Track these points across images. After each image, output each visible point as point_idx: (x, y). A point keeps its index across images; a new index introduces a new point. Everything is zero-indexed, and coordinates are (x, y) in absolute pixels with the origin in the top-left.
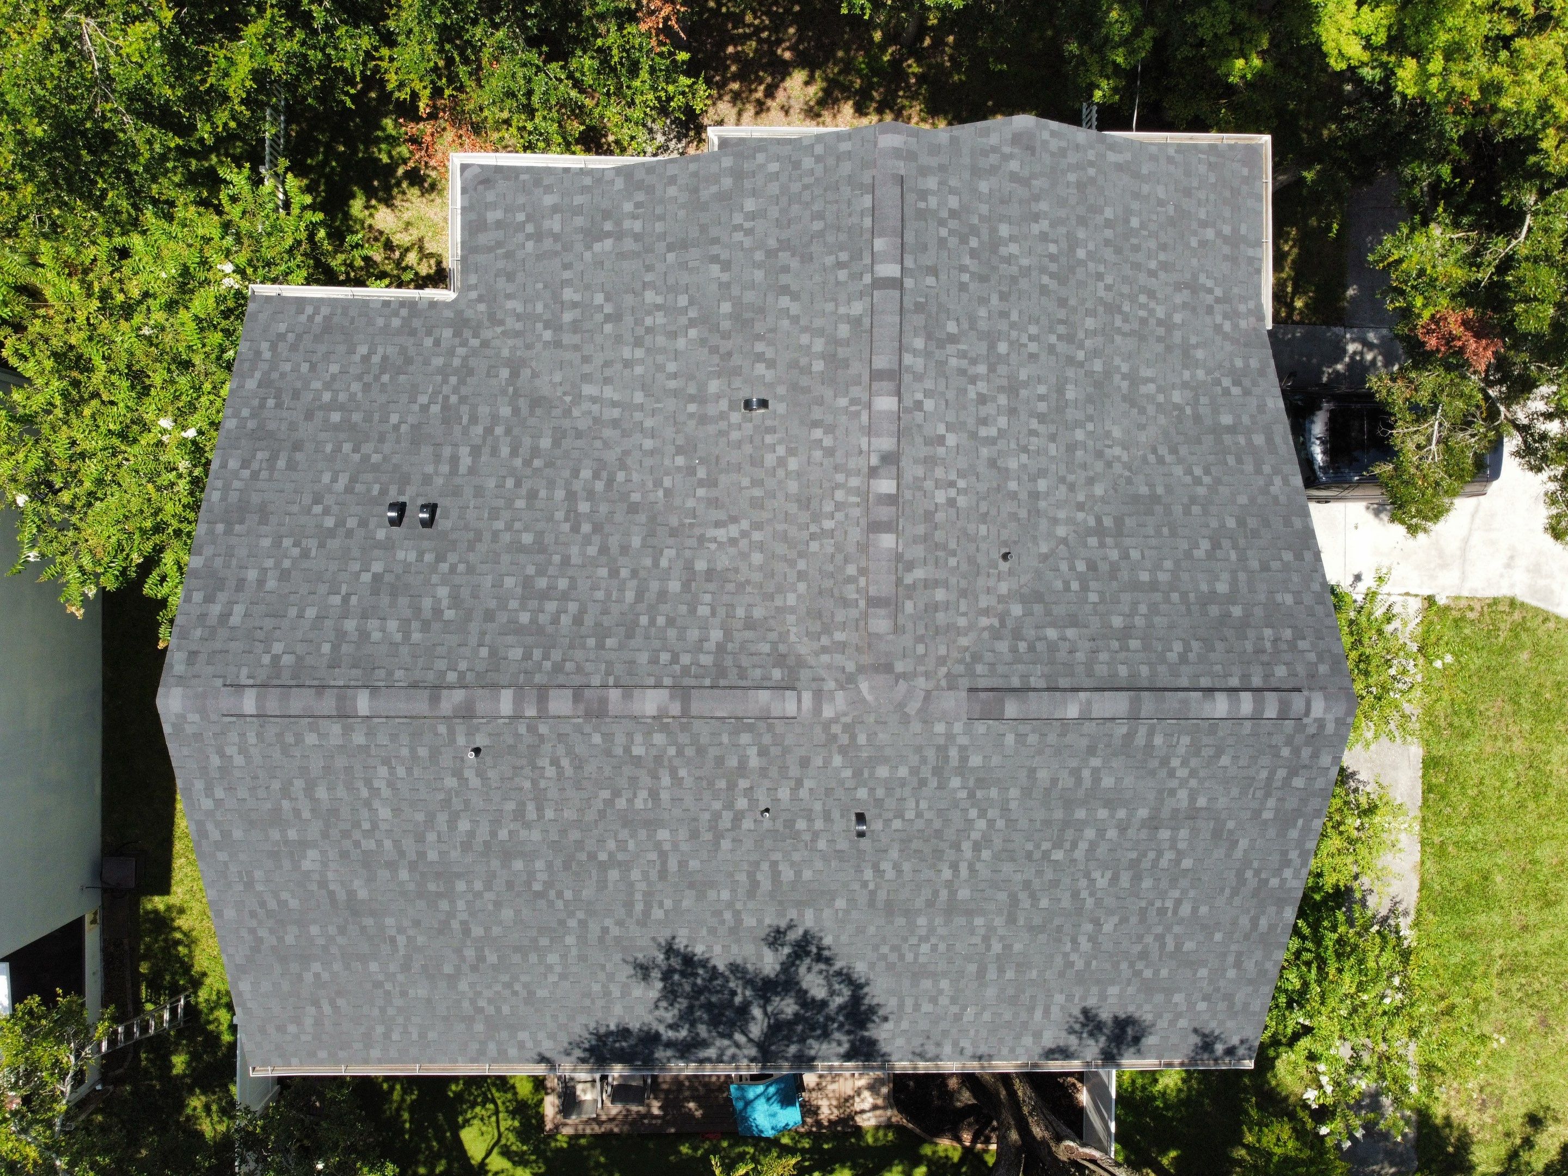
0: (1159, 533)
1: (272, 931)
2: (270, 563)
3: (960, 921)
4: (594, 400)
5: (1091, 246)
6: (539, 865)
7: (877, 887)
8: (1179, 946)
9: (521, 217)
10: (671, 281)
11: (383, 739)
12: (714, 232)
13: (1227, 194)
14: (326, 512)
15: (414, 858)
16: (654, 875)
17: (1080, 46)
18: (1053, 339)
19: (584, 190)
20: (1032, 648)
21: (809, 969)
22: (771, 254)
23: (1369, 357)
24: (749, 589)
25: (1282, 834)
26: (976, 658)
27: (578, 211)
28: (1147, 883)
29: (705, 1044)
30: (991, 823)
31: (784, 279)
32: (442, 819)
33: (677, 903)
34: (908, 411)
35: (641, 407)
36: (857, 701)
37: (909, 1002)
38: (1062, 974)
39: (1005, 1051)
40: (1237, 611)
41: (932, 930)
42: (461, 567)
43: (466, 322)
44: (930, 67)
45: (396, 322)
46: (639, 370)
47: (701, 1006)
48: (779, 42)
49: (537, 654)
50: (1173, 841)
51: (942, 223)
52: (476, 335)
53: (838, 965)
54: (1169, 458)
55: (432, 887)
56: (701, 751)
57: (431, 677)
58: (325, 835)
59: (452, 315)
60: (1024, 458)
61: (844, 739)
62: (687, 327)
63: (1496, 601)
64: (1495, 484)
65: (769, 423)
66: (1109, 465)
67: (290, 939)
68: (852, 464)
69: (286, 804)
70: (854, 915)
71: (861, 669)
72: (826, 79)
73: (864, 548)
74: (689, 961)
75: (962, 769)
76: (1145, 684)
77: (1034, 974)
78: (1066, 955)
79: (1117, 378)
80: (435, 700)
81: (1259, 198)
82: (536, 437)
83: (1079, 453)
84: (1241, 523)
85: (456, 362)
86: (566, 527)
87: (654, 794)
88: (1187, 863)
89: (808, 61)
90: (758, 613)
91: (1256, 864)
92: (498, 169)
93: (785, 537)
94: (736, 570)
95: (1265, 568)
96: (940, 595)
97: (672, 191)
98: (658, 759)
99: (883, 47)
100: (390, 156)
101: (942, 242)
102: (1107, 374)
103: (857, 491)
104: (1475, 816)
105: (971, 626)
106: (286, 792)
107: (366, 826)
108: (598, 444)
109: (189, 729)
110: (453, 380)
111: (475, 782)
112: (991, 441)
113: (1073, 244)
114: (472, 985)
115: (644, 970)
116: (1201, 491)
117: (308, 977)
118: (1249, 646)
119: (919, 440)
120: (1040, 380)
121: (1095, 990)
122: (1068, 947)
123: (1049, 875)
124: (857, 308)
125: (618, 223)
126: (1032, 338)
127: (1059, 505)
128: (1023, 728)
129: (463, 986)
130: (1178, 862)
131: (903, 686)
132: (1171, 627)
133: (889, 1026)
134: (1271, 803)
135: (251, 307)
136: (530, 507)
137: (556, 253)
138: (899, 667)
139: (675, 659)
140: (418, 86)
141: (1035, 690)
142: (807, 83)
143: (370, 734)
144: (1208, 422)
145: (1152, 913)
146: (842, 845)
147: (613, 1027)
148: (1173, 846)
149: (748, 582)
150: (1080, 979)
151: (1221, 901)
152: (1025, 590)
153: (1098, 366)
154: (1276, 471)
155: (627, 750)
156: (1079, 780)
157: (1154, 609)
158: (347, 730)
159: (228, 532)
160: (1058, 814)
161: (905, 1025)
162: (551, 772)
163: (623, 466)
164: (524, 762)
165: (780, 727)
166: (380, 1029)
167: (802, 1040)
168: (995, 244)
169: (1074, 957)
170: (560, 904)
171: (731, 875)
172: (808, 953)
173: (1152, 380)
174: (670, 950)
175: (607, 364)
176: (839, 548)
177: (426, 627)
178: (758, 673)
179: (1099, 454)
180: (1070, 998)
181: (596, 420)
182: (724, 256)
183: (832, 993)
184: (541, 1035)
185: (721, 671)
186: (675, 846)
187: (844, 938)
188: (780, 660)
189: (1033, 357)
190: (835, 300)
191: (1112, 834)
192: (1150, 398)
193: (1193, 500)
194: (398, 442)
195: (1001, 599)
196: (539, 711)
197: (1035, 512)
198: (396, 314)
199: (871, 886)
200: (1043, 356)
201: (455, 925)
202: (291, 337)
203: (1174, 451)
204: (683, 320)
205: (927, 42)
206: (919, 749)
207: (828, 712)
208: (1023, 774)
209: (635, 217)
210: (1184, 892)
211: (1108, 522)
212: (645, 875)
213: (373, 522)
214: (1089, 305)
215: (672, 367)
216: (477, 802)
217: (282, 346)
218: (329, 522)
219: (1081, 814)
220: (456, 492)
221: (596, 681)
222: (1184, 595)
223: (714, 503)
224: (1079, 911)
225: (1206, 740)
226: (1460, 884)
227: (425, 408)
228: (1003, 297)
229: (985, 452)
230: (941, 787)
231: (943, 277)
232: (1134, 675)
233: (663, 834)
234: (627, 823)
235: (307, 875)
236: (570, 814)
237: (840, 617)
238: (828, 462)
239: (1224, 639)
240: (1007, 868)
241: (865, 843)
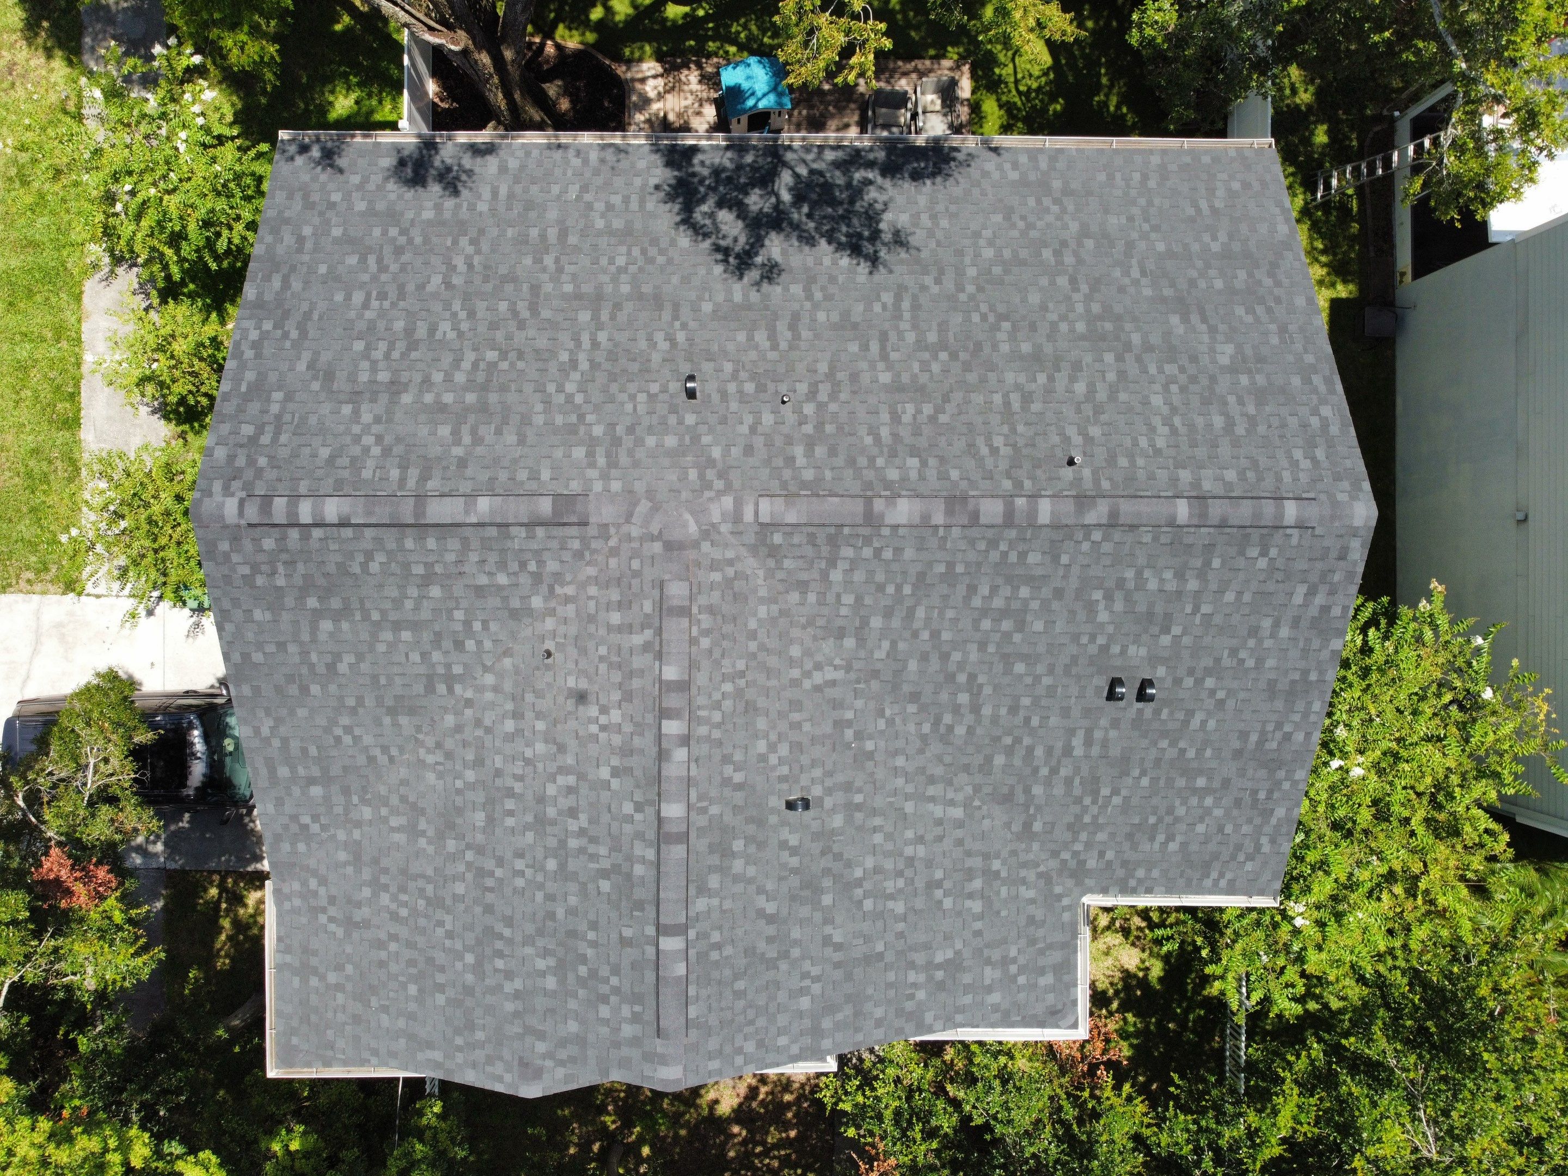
0: (390, 678)
1: (1259, 283)
2: (1268, 643)
3: (586, 288)
4: (952, 803)
5: (459, 966)
6: (1005, 348)
7: (671, 325)
8: (363, 260)
9: (1022, 980)
10: (880, 924)
11: (1162, 475)
12: (838, 974)
13: (314, 1018)
14: (1212, 692)
15: (1127, 356)
16: (893, 336)
18: (499, 872)
19: (964, 1008)
20: (523, 565)
21: (736, 240)
22: (785, 955)
24: (803, 620)
25: (262, 377)
26: (579, 555)
27: (967, 989)
28: (399, 325)
29: (836, 164)
30: (560, 389)
31: (771, 930)
32: (1102, 395)
33: (869, 308)
34: (650, 803)
35: (907, 797)
36: (699, 513)
37: (634, 206)
38: (482, 232)
39: (535, 153)
40: (312, 602)
41: (615, 280)
42: (1084, 640)
43: (1073, 874)
44: (596, 1123)
45: (1140, 873)
46: (910, 834)
47: (841, 203)
49: (1013, 557)
50: (374, 369)
51: (616, 990)
52: (1064, 862)
53: (707, 244)
54: (377, 752)
55: (1109, 326)
56: (851, 462)
57: (1117, 535)
58: (1213, 379)
59: (1087, 881)
60: (529, 753)
61: (710, 474)
62: (864, 879)
64: (9, 713)
65: (785, 786)
67: (1242, 274)
68: (704, 749)
69: (1251, 410)
70: (693, 295)
71: (696, 545)
72: (696, 1107)
73: (693, 665)
74: (855, 250)
75: (592, 443)
76: (409, 531)
77: (510, 232)
78: (478, 252)
79: (431, 833)
80: (1114, 513)
81: (280, 1014)
82: (1007, 766)
83: (470, 757)
84: (305, 690)
85: (1084, 836)
86: (981, 679)
87: (896, 418)
88: (359, 346)
89: (714, 1123)
90: (794, 597)
91: (287, 344)
92: (1042, 1025)
93: (769, 672)
94: (815, 638)
95: (282, 646)
96: (615, 618)
97: (879, 1012)
98: (893, 454)
100: (1125, 1019)
102: (441, 837)
103: (700, 721)
104: (23, 368)
105: (583, 586)
106: (1252, 421)
107: (1174, 388)
108: (948, 759)
109: (1346, 485)
110: (1087, 819)
111: (1072, 431)
112: (563, 770)
113: (478, 968)
114: (1065, 227)
115: (900, 241)
116: (345, 721)
117: (1223, 237)
118: (301, 568)
119: (638, 773)
120: (513, 831)
121: (447, 215)
122: (476, 260)
123: (499, 335)
124: (701, 904)
125: (930, 978)
126: (522, 873)
127: (492, 705)
128: (533, 486)
129: (1074, 227)
130: (368, 348)
131: (655, 528)
132: (380, 586)
133: (653, 181)
134: (275, 409)
135: (1278, 885)
136: (1017, 698)
137: (988, 946)
138: (657, 547)
139: (878, 552)
140: (1115, 1100)
141: (522, 525)
142: (715, 1102)
143: (1174, 480)
144: (335, 789)
145: (393, 295)
146: (707, 367)
147: (928, 182)
148: (374, 364)
149: (804, 627)
150: (461, 227)
151: (322, 306)
152: (527, 620)
153: (451, 845)
154: (267, 741)
155: (924, 464)
156: (474, 432)
157: (398, 603)
158: (1196, 484)
159: (1305, 672)
160: (493, 398)
161: (638, 182)
162: (998, 441)
163: (924, 738)
164: (1025, 451)
165: (775, 485)
166: (1152, 184)
167: (740, 167)
168: (561, 969)
169: (470, 250)
170: (984, 308)
171: (817, 336)
172: (738, 256)
173: (393, 830)
174: (874, 260)
175: (940, 839)
176: (717, 664)
177: (1121, 582)
178: (796, 540)
179: (449, 755)
180: (472, 208)
181: (950, 783)
182: (829, 951)
183: (712, 215)
184: (996, 175)
185: (833, 541)
186: (873, 367)
187: (702, 271)
188: (774, 552)
189: (520, 855)
190: (723, 912)
191: (438, 377)
192: (395, 812)
193: (353, 711)
194: (1143, 759)
195: (552, 612)
196: (1012, 503)
197: (517, 698)
198: (1140, 881)
199: (677, 324)
200: (509, 855)
201: (1084, 288)
202: (1241, 857)
203: (372, 760)
204: (868, 885)
205: (596, 1147)
206: (636, 464)
207: (728, 502)
208: (531, 439)
209: (915, 985)
210: (360, 316)
211: (442, 688)
212: (901, 337)
213: (1168, 683)
214: (462, 907)
215: (878, 838)
216: (1068, 411)
217: (1249, 846)
218: (1210, 683)
219: (470, 398)
220: (1087, 712)
221: (956, 532)
222: (366, 617)
223: (837, 705)
224: (467, 298)
225: (345, 474)
226: (38, 298)
227: (1116, 792)
228: (552, 916)
229: (570, 760)
230: (612, 426)
231: (614, 936)
232: (421, 539)
233: (885, 378)
234: (921, 389)
235: (1229, 340)
236: (978, 398)
237: (716, 595)
238: (728, 750)
239: (327, 575)
240: (542, 342)
241: (686, 369)
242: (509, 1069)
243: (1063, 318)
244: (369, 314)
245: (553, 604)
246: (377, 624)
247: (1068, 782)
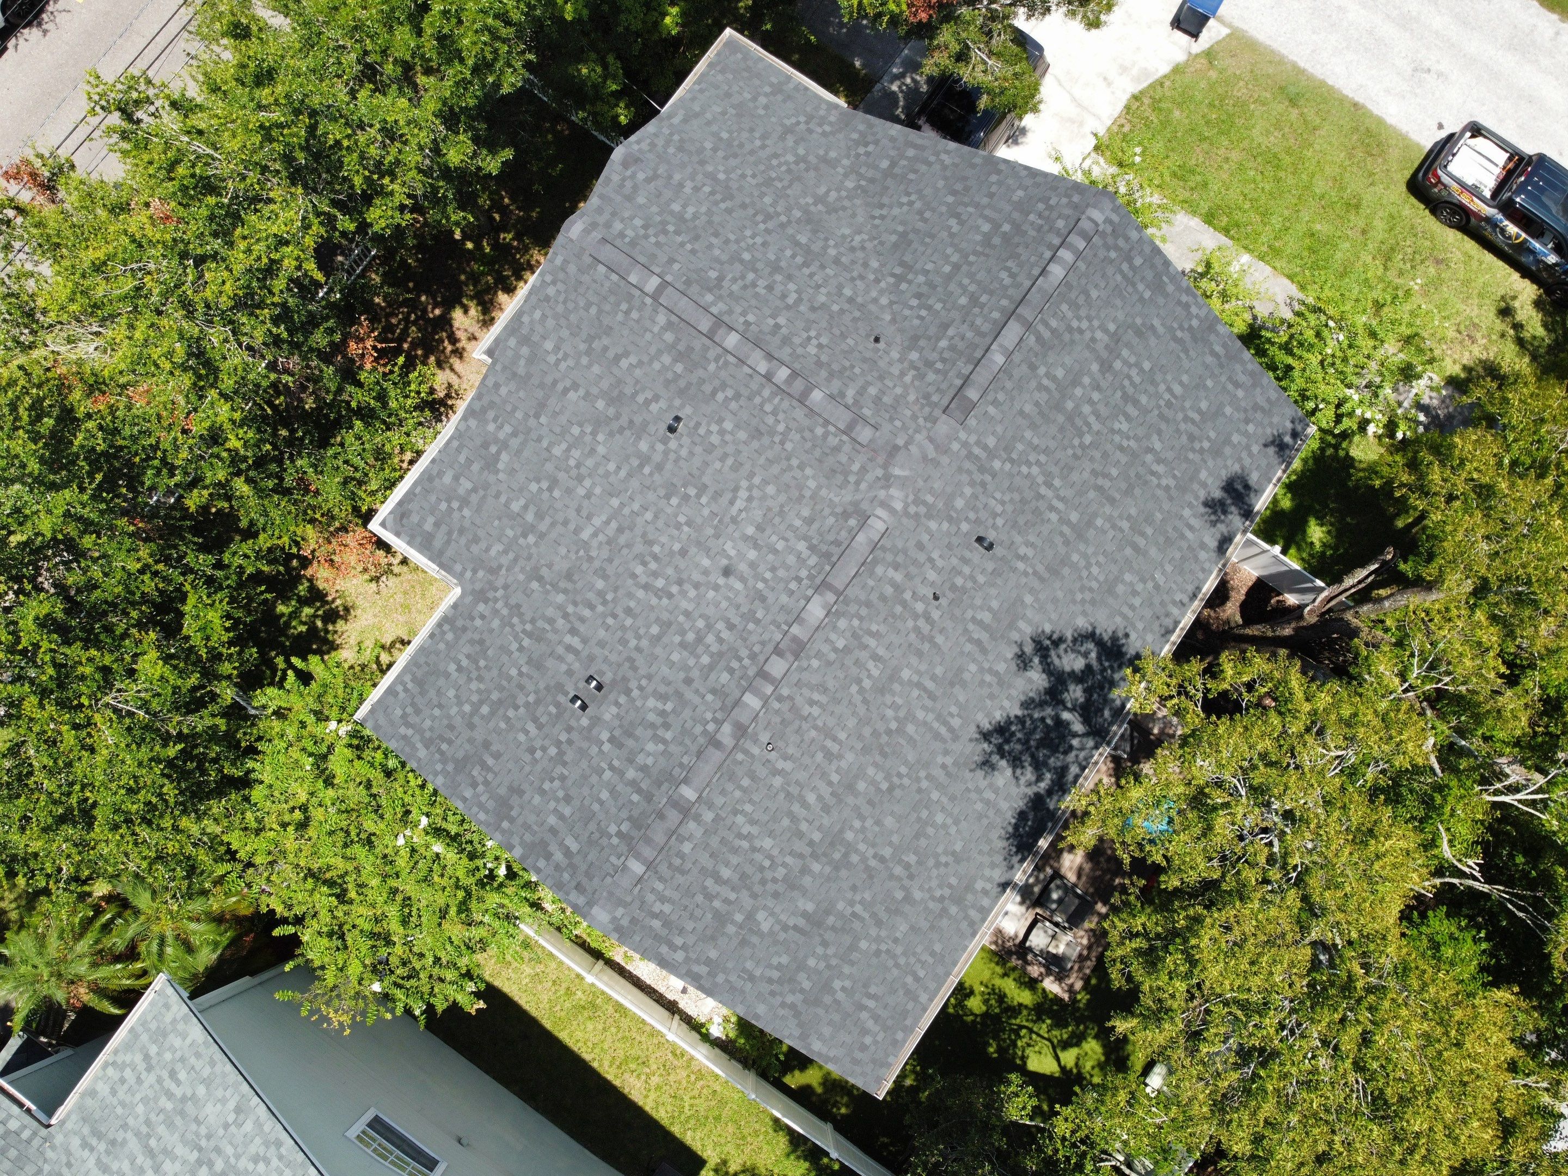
0: (927, 245)
1: (793, 992)
2: (552, 804)
3: (1091, 533)
4: (595, 535)
5: (721, 168)
6: (871, 771)
7: (1033, 566)
8: (1199, 411)
10: (558, 430)
11: (719, 801)
12: (549, 380)
13: (745, 74)
14: (544, 749)
15: (809, 850)
16: (929, 703)
17: (584, 110)
18: (762, 226)
19: (458, 450)
20: (944, 360)
21: (1059, 657)
22: (588, 352)
23: (908, 81)
24: (787, 508)
26: (927, 396)
27: (469, 462)
28: (1144, 399)
29: (1064, 770)
30: (1038, 463)
31: (611, 354)
32: (796, 808)
33: (957, 703)
34: (746, 331)
35: (622, 505)
36: (903, 482)
37: (1125, 610)
38: (1171, 499)
39: (1201, 575)
40: (1006, 227)
42: (644, 682)
43: (482, 591)
44: (514, 226)
45: (450, 636)
46: (598, 491)
47: (1037, 748)
48: (425, 311)
49: (735, 664)
50: (1125, 362)
51: (646, 237)
52: (496, 590)
53: (1069, 635)
54: (884, 212)
55: (837, 856)
56: (868, 604)
57: (701, 740)
58: (754, 896)
60: (823, 290)
61: (922, 510)
62: (594, 438)
63: (1127, 108)
64: (1047, 53)
65: (692, 424)
66: (863, 248)
67: (807, 985)
68: (754, 386)
69: (717, 904)
70: (1042, 596)
71: (885, 466)
72: (472, 298)
73: (812, 412)
74: (1001, 730)
75: (992, 454)
76: (1013, 306)
77: (1159, 516)
78: (1159, 486)
79: (812, 208)
80: (718, 745)
81: (761, 59)
82: (591, 587)
83: (844, 259)
84: (954, 193)
85: (505, 612)
86: (665, 601)
87: (876, 658)
88: (1147, 365)
89: (452, 301)
90: (806, 512)
91: (1175, 325)
92: (400, 503)
93: (770, 462)
94: (769, 509)
95: (991, 195)
96: (872, 391)
97: (503, 391)
98: (855, 635)
99: (479, 246)
100: (304, 623)
101: (658, 244)
102: (806, 212)
103: (774, 394)
104: (1265, 214)
105: (905, 387)
106: (709, 897)
107: (767, 863)
108: (625, 551)
109: (625, 922)
110: (515, 620)
111: (788, 766)
112: (799, 301)
113: (712, 177)
114: (921, 888)
115: (986, 764)
116: (918, 205)
117: (840, 996)
118: (1032, 233)
119: (768, 337)
120: (782, 250)
121: (1195, 486)
122: (1155, 481)
123: (1097, 455)
124: (661, 319)
125: (496, 440)
126: (753, 237)
127: (867, 292)
128: (990, 397)
129: (918, 895)
130: (1141, 370)
131: (913, 449)
132: (989, 271)
133: (1133, 636)
134: (1141, 287)
135: (366, 730)
136: (635, 617)
137: (484, 497)
138: (900, 442)
139: (799, 580)
141: (971, 373)
142: (466, 311)
143: (710, 806)
144: (878, 175)
145: (1166, 411)
146: (990, 566)
147: (1013, 820)
148: (1130, 366)
149: (782, 506)
150: (1182, 489)
151: (1186, 364)
152: (906, 344)
153: (797, 214)
154: (937, 154)
155: (835, 650)
156: (1046, 389)
157: (971, 276)
158: (697, 818)
159: (512, 820)
160: (1061, 419)
161: (1140, 626)
162: (816, 711)
163: (650, 543)
164: (797, 723)
165: (888, 543)
166: (909, 980)
167: (1106, 701)
168: (681, 218)
169: (1164, 482)
170: (906, 781)
171: (962, 653)
172: (1047, 649)
173: (829, 190)
174: (986, 736)
175: (578, 511)
176: (800, 430)
177: (667, 726)
178: (844, 533)
179: (853, 249)
180: (1190, 505)
181: (609, 542)
182: (568, 383)
183: (1086, 655)
184: (987, 872)
185: (827, 555)
186: (918, 672)
187: (1054, 616)
188: (846, 515)
189: (764, 244)
190: (646, 330)
191: (1096, 396)
192: (839, 199)
193: (920, 213)
194: (531, 678)
195: (901, 360)
196: (772, 683)
197: (862, 307)
198: (444, 633)
199: (1030, 571)
200: (768, 238)
201: (873, 863)
202: (409, 710)
203: (882, 206)
204: (588, 438)
205: (497, 217)
206: (960, 470)
207: (898, 506)
208: (1020, 420)
209: (500, 427)
210: (1164, 381)
211: (898, 270)
212: (924, 708)
213: (573, 723)
214: (756, 193)
215: (612, 467)
216: (802, 776)
217: (411, 719)
218: (553, 751)
219: (1070, 405)
220: (592, 658)
221: (778, 637)
222: (975, 253)
223: (717, 495)
224: (1134, 455)
225: (1073, 295)
226: (1306, 253)
227: (521, 649)
228: (716, 235)
229: (802, 308)
230: (994, 475)
231: (679, 258)
232: (1003, 310)
233: (906, 674)
234: (882, 691)
235: (771, 933)
236: (851, 723)
237: (843, 458)
238: (742, 402)
239: (1018, 245)
240: (1075, 476)
241: (998, 550)
242: (640, 150)
243: (863, 830)
244: (1162, 387)
245: (906, 364)
246: (967, 256)
247: (551, 621)
